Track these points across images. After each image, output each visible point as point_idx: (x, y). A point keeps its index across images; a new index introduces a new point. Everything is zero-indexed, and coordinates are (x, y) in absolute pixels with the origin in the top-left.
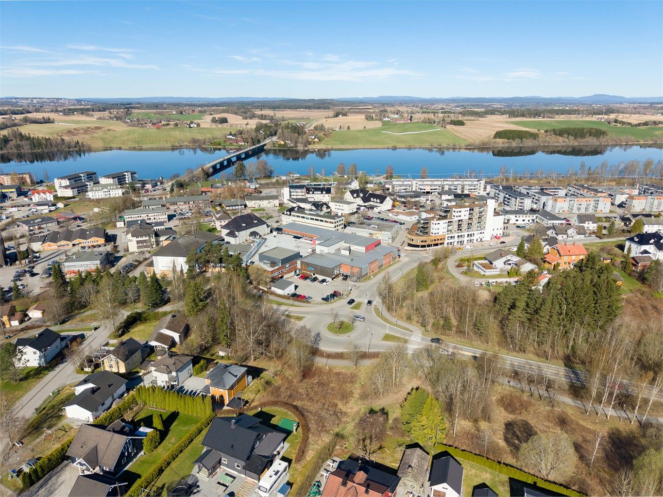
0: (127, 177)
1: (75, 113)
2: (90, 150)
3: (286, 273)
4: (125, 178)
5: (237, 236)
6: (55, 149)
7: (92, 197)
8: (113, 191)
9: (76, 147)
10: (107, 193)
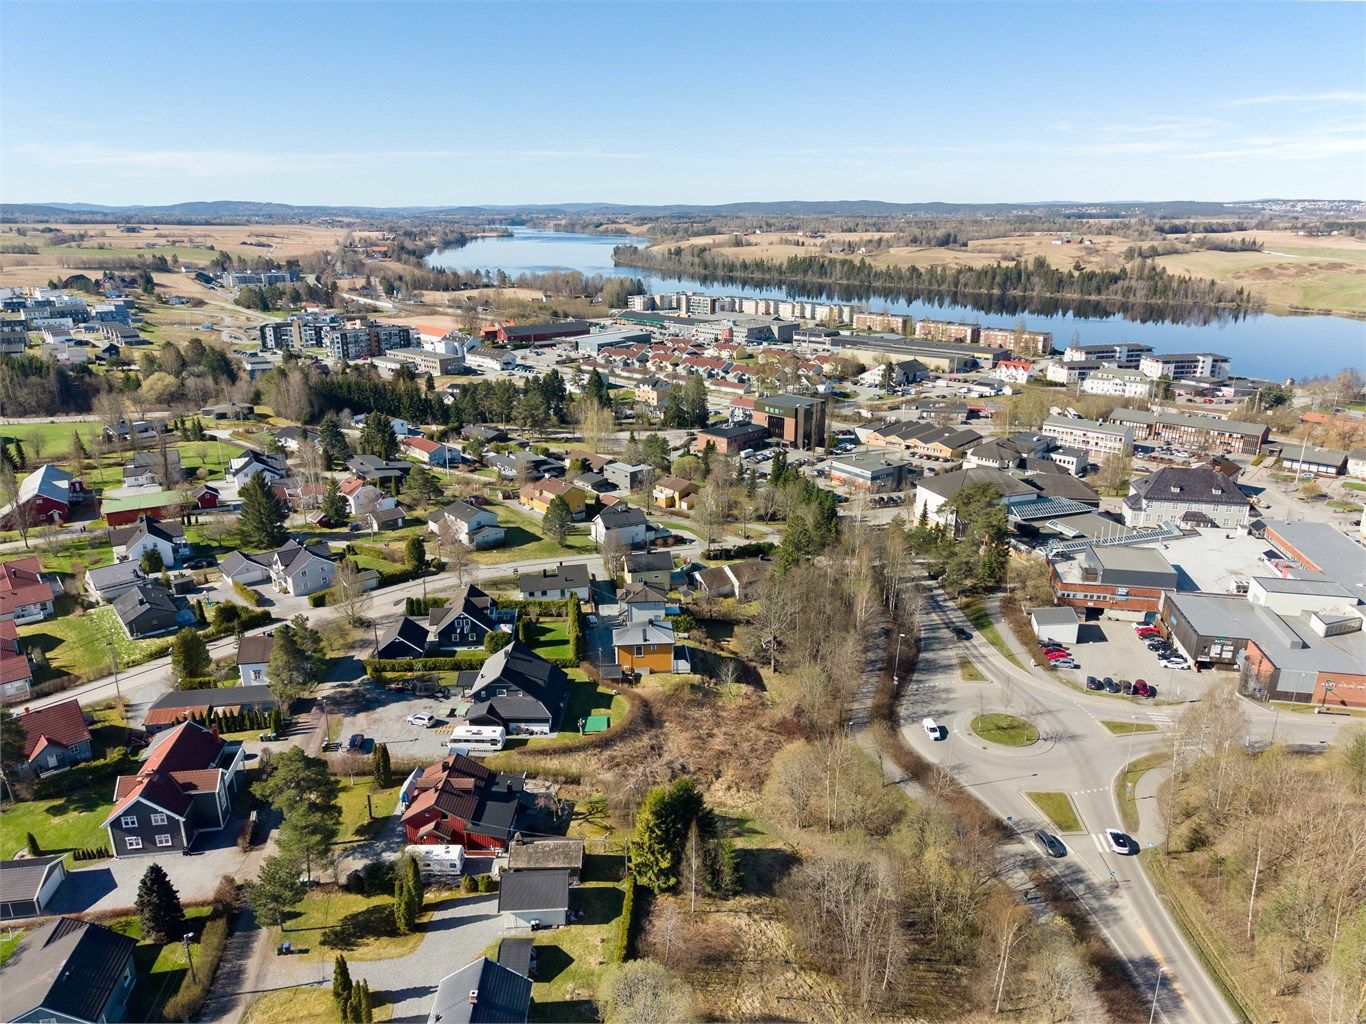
0: (1201, 365)
1: (1335, 233)
2: (1259, 310)
3: (1115, 606)
4: (1196, 367)
5: (1140, 509)
6: (1190, 302)
7: (1089, 391)
8: (1134, 385)
9: (1232, 301)
10: (1119, 388)
